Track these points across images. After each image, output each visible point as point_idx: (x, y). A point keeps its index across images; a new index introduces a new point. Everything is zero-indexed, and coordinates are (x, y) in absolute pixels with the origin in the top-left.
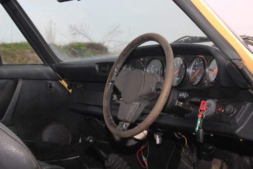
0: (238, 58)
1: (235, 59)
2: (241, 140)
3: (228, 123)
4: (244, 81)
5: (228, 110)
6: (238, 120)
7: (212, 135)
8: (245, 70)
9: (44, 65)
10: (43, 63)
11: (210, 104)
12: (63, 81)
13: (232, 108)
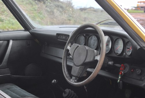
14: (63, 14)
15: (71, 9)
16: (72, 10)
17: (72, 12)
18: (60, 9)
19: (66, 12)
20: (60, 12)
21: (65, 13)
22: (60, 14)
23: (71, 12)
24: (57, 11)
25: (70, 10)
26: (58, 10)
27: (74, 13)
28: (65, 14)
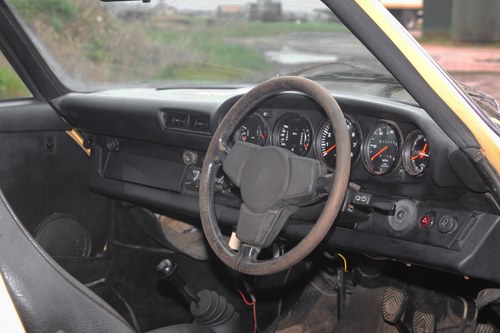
0: (475, 144)
1: (469, 147)
2: (467, 278)
3: (443, 247)
4: (480, 179)
5: (443, 224)
6: (461, 243)
7: (409, 265)
8: (484, 163)
9: (35, 99)
10: (32, 96)
11: (407, 209)
12: (73, 132)
13: (452, 221)
14: (66, 38)
15: (99, 19)
16: (104, 20)
17: (106, 28)
18: (58, 21)
19: (81, 29)
20: (57, 29)
21: (76, 33)
22: (56, 35)
23: (102, 31)
24: (44, 26)
25: (96, 22)
26: (47, 22)
27: (110, 31)
28: (77, 40)
